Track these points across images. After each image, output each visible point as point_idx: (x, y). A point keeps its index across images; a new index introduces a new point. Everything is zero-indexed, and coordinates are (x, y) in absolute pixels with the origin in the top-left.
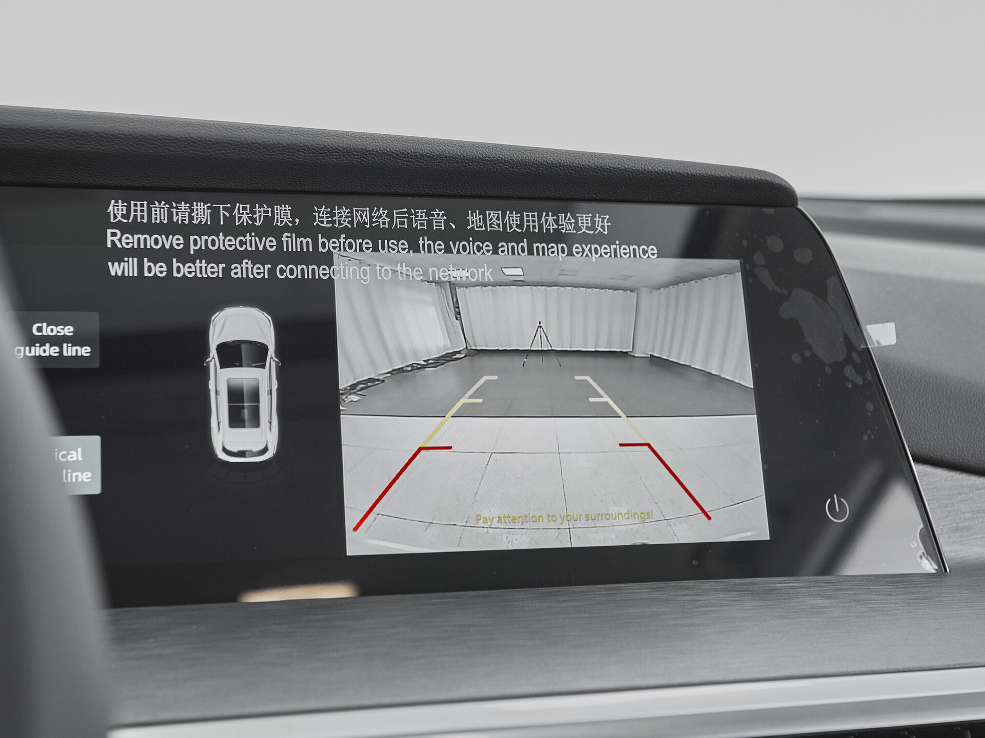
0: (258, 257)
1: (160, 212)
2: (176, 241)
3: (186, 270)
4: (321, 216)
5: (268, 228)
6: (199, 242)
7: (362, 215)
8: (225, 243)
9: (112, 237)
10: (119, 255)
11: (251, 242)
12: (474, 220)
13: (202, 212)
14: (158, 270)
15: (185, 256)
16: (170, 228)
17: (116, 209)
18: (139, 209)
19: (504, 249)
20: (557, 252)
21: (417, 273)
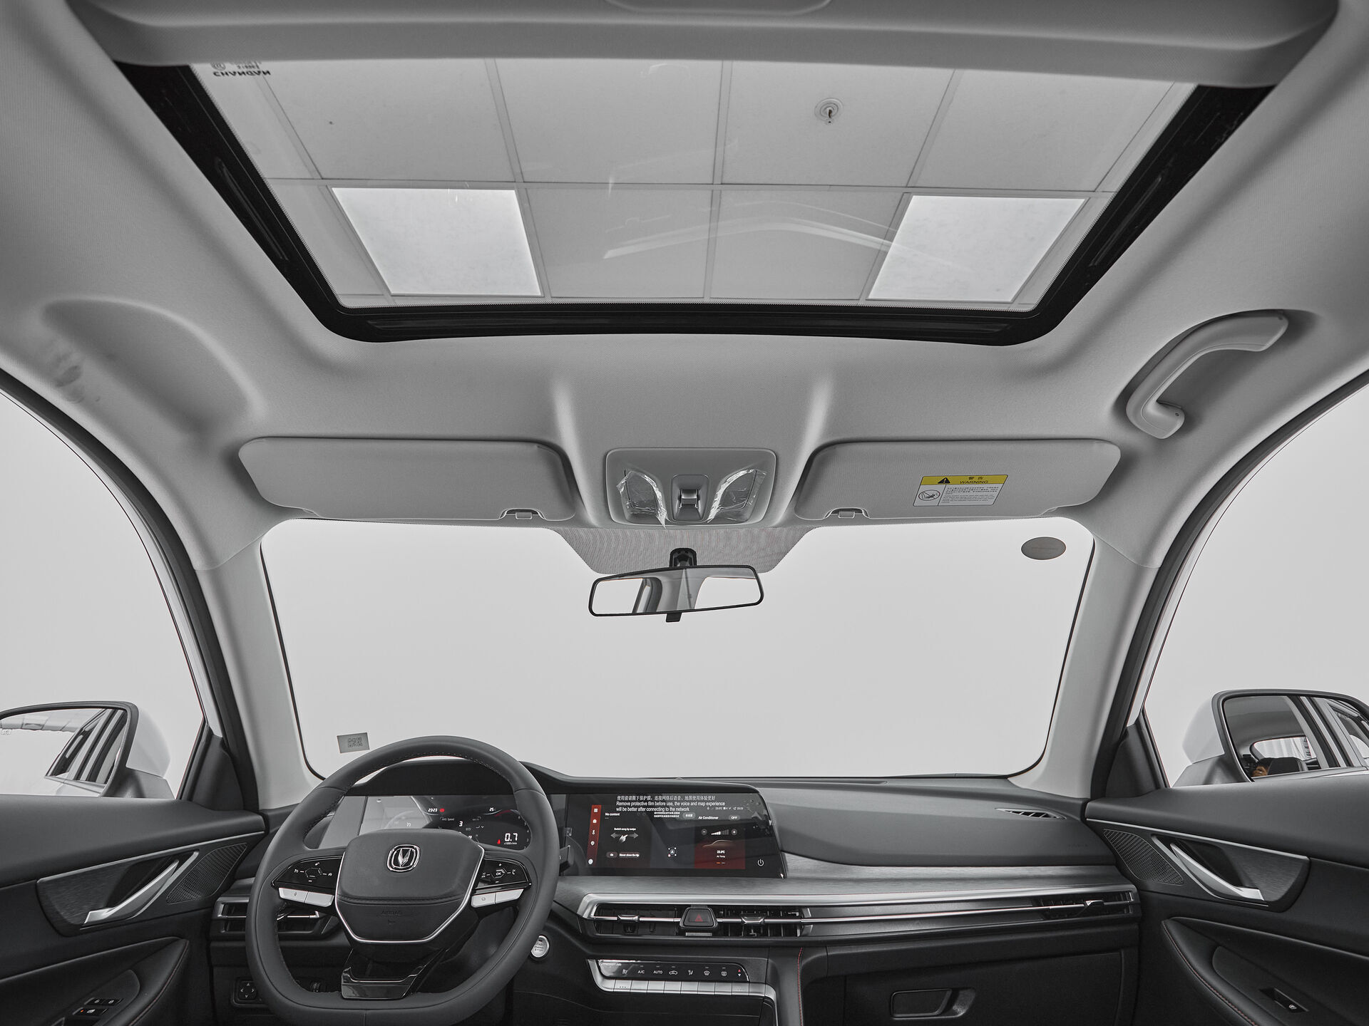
0: (644, 807)
1: (626, 798)
2: (629, 804)
3: (630, 809)
4: (656, 798)
5: (646, 801)
6: (633, 804)
7: (664, 797)
8: (638, 804)
9: (618, 803)
10: (618, 807)
11: (643, 804)
12: (686, 798)
13: (634, 798)
14: (625, 809)
15: (630, 807)
16: (628, 801)
17: (619, 798)
18: (623, 797)
19: (692, 804)
20: (703, 804)
21: (674, 809)
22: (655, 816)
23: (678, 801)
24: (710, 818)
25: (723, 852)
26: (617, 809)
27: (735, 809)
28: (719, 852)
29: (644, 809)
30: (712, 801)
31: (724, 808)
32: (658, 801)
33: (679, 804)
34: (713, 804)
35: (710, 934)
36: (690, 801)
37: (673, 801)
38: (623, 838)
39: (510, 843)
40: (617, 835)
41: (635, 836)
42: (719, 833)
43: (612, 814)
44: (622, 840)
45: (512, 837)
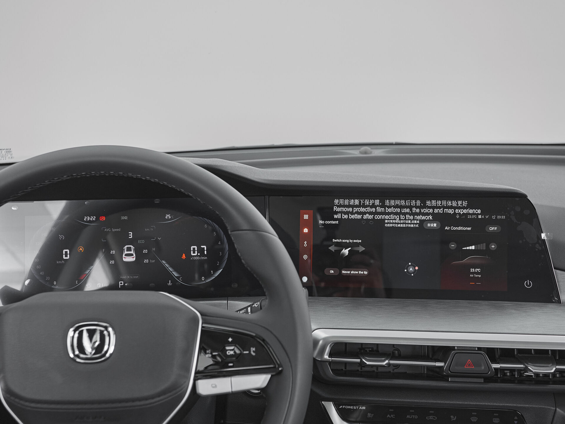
0: (370, 213)
1: (346, 202)
2: (350, 209)
3: (353, 217)
4: (387, 202)
5: (373, 206)
6: (356, 209)
7: (398, 202)
8: (363, 210)
9: (335, 208)
10: (337, 213)
11: (369, 209)
12: (428, 203)
13: (357, 202)
14: (346, 217)
15: (352, 213)
16: (349, 206)
17: (336, 201)
18: (342, 201)
19: (436, 211)
20: (451, 211)
21: (411, 217)
22: (386, 225)
23: (417, 207)
24: (460, 228)
25: (478, 270)
26: (335, 216)
27: (494, 217)
28: (472, 270)
29: (371, 217)
30: (464, 208)
31: (480, 217)
32: (389, 207)
33: (418, 210)
34: (465, 211)
35: (482, 380)
36: (433, 208)
37: (411, 207)
38: (346, 252)
39: (197, 258)
40: (337, 248)
41: (361, 249)
42: (473, 247)
43: (329, 222)
44: (343, 254)
45: (201, 251)
